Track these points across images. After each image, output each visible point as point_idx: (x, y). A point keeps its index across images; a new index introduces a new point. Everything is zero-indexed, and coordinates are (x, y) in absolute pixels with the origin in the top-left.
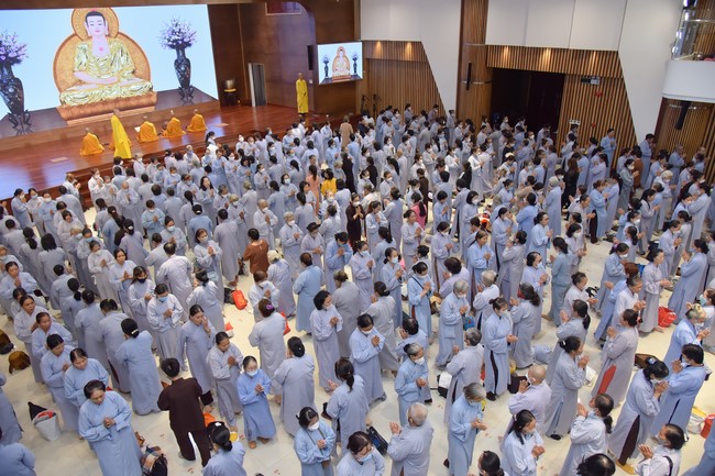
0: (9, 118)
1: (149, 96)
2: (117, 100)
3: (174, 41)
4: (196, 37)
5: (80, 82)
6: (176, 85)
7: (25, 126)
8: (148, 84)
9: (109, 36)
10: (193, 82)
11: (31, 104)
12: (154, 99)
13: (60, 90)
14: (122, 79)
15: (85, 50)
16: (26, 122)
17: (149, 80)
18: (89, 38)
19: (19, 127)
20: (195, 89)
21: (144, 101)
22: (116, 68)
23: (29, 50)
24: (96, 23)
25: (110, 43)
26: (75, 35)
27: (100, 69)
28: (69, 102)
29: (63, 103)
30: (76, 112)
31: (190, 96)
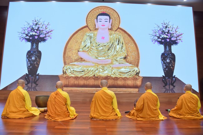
0: (25, 77)
1: (135, 79)
2: (107, 78)
3: (163, 39)
4: (183, 38)
5: (81, 60)
6: (161, 74)
7: (34, 85)
8: (136, 69)
9: (111, 29)
10: (176, 74)
11: (41, 71)
12: (139, 83)
13: (65, 63)
14: (115, 62)
15: (91, 37)
16: (35, 83)
17: (137, 66)
18: (96, 29)
19: (30, 85)
20: (177, 79)
21: (130, 83)
22: (112, 53)
23: (53, 34)
24: (103, 21)
25: (111, 35)
26: (87, 26)
27: (99, 52)
28: (69, 73)
29: (64, 73)
30: (72, 82)
31: (172, 84)
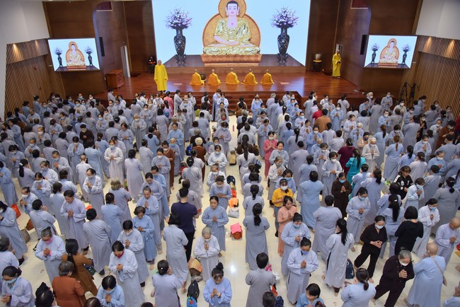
0: (176, 57)
1: (256, 56)
2: (236, 56)
3: (281, 23)
4: (298, 21)
5: (216, 42)
6: (276, 51)
7: (183, 63)
8: (257, 48)
9: (238, 16)
10: (289, 51)
11: (187, 52)
12: (259, 59)
13: (204, 45)
14: (241, 44)
15: (223, 24)
16: (184, 61)
17: (259, 46)
18: (227, 16)
19: (180, 63)
20: (289, 56)
21: (253, 59)
22: (239, 36)
23: (193, 22)
24: (232, 8)
25: (239, 21)
26: (219, 14)
27: (229, 35)
28: (208, 53)
29: (204, 53)
30: (211, 59)
31: (285, 60)
